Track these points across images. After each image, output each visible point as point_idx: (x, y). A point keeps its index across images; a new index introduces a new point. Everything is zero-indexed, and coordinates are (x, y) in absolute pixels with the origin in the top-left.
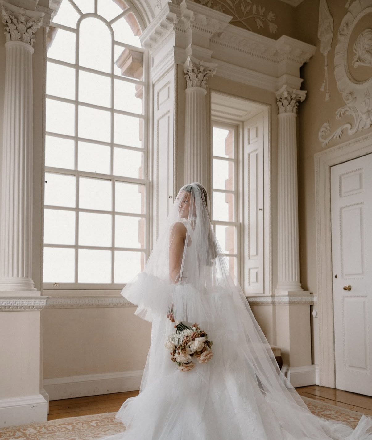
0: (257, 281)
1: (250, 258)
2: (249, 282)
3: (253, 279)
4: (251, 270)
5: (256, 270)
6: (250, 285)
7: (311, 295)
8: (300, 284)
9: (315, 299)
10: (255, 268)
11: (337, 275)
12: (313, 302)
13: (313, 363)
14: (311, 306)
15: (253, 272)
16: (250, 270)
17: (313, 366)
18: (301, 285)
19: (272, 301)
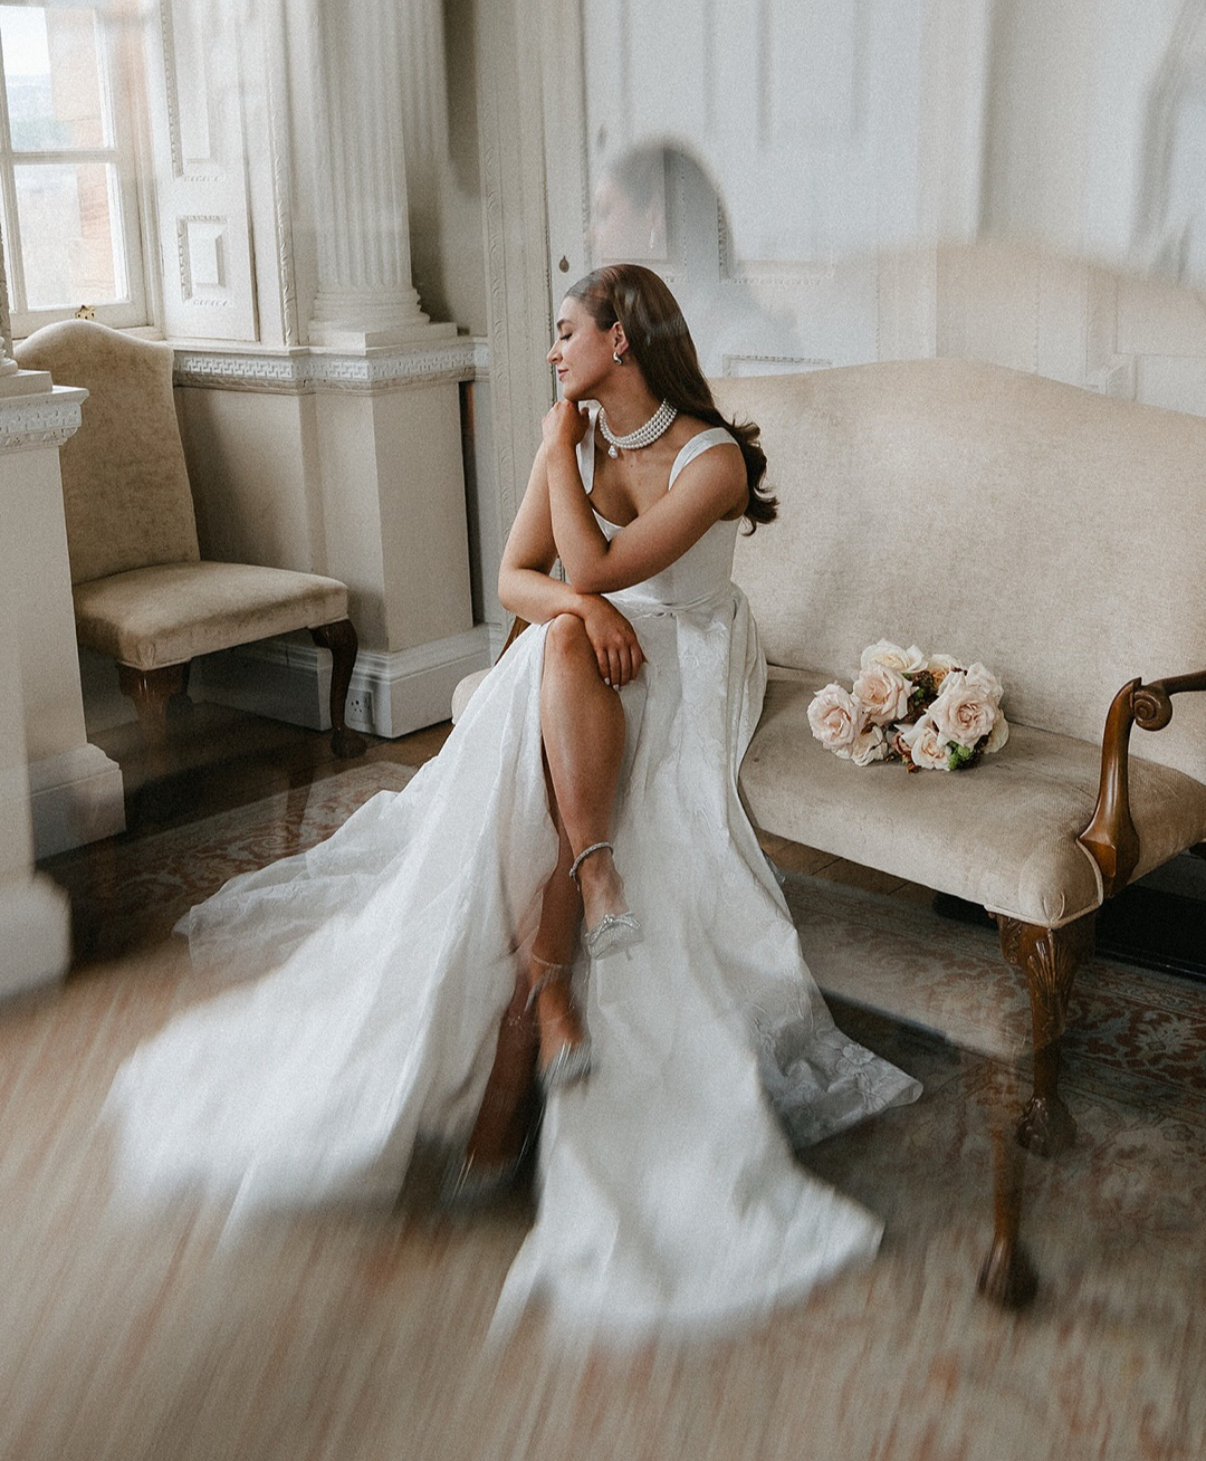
0: (222, 281)
1: (180, 172)
2: (186, 283)
3: (203, 269)
4: (191, 226)
5: (216, 231)
6: (189, 295)
7: (464, 339)
8: (414, 296)
9: (481, 357)
10: (206, 219)
11: (569, 260)
12: (472, 368)
13: (478, 618)
14: (465, 388)
15: (202, 237)
16: (183, 225)
17: (480, 630)
18: (418, 298)
19: (296, 376)
